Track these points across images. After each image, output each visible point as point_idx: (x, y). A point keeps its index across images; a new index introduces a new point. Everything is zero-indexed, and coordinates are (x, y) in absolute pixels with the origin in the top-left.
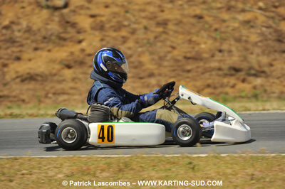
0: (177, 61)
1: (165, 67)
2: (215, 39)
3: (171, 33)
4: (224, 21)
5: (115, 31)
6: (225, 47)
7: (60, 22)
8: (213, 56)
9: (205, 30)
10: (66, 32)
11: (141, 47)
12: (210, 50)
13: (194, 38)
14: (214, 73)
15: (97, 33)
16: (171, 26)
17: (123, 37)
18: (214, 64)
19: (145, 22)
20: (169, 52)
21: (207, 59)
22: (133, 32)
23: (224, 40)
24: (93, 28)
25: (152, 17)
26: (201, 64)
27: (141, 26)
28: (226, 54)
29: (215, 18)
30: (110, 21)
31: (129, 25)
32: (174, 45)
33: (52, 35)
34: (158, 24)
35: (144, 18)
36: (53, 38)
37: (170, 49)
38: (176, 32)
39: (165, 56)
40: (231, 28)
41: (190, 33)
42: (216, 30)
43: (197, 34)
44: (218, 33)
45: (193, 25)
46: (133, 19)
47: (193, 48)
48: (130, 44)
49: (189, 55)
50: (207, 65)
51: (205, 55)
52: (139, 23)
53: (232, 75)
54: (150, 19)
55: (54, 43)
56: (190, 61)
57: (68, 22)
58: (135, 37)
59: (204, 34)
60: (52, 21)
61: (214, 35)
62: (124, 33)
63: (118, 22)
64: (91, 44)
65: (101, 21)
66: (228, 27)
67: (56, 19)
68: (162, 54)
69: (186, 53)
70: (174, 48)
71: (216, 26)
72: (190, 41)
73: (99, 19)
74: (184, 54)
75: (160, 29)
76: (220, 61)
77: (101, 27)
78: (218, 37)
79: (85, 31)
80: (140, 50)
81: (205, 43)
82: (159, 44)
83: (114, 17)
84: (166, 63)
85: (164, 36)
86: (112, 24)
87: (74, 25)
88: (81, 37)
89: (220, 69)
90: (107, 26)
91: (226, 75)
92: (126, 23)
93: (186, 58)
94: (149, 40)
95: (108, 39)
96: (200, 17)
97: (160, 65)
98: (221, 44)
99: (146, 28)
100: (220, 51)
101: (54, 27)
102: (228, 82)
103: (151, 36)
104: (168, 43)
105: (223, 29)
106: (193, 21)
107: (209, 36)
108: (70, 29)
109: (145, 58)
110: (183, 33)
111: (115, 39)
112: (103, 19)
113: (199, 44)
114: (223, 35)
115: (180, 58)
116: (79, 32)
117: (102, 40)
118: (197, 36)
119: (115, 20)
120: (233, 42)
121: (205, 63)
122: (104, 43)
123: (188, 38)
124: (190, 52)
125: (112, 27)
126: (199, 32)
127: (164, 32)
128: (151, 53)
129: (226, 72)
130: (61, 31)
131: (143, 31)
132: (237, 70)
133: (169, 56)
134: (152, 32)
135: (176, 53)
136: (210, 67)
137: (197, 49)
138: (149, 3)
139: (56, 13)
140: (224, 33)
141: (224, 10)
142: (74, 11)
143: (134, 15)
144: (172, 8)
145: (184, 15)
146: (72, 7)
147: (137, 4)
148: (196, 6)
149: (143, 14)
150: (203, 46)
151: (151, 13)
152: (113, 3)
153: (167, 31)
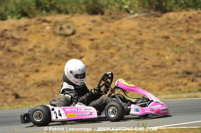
0: (147, 68)
1: (139, 73)
2: (176, 52)
3: (145, 49)
4: (184, 40)
5: (106, 49)
6: (183, 57)
7: (68, 44)
8: (173, 64)
9: (170, 46)
10: (72, 51)
11: (123, 59)
12: (172, 60)
13: (162, 52)
14: (172, 76)
15: (93, 51)
16: (146, 45)
17: (111, 53)
18: (173, 70)
19: (128, 43)
20: (143, 63)
21: (169, 66)
22: (119, 49)
23: (182, 52)
24: (91, 48)
25: (133, 39)
26: (165, 70)
27: (125, 45)
28: (182, 62)
29: (177, 38)
30: (103, 43)
31: (116, 45)
32: (147, 57)
33: (62, 54)
34: (137, 43)
35: (128, 39)
36: (63, 56)
37: (143, 60)
38: (149, 48)
39: (140, 65)
40: (188, 44)
41: (158, 49)
42: (177, 46)
43: (164, 49)
44: (179, 48)
45: (162, 43)
46: (119, 41)
47: (160, 59)
48: (116, 58)
49: (156, 64)
50: (169, 71)
51: (168, 64)
52: (124, 43)
53: (185, 77)
54: (132, 40)
55: (63, 59)
56: (157, 68)
57: (73, 45)
58: (120, 53)
59: (168, 49)
60: (63, 44)
61: (175, 49)
62: (112, 50)
63: (109, 43)
64: (88, 59)
65: (97, 43)
66: (185, 44)
67: (66, 43)
68: (137, 64)
69: (155, 62)
70: (146, 60)
71: (177, 43)
72: (158, 54)
73: (95, 41)
74: (152, 64)
75: (138, 47)
76: (178, 67)
77: (97, 47)
78: (178, 51)
79: (85, 51)
80: (122, 62)
81: (169, 55)
82: (136, 57)
83: (106, 40)
84: (140, 70)
85: (140, 52)
86: (105, 44)
87: (77, 46)
88: (82, 54)
89: (177, 73)
90: (101, 46)
91: (180, 77)
92: (114, 44)
93: (154, 66)
94: (129, 54)
95: (100, 55)
96: (167, 38)
97: (135, 72)
98: (180, 55)
99: (128, 47)
100: (179, 60)
101: (64, 48)
102: (182, 82)
103: (131, 52)
104: (143, 56)
105: (182, 45)
106: (162, 40)
107: (172, 50)
108: (75, 49)
109: (126, 68)
110: (153, 49)
111: (106, 55)
112: (99, 41)
113: (164, 56)
114: (182, 50)
115: (150, 66)
116: (81, 51)
117: (96, 56)
118: (164, 50)
119: (107, 42)
120: (188, 54)
121: (167, 69)
122: (98, 58)
123: (157, 52)
124: (158, 62)
125: (105, 46)
126: (165, 48)
127: (141, 49)
128: (130, 64)
129: (181, 75)
130: (68, 50)
131: (126, 48)
132: (188, 73)
133: (143, 65)
134: (132, 49)
135: (147, 63)
136: (170, 72)
137: (162, 59)
138: (132, 29)
139: (67, 39)
140: (183, 47)
141: (184, 32)
142: (79, 37)
143: (120, 38)
144: (148, 32)
145: (155, 37)
146: (77, 34)
147: (123, 30)
148: (165, 30)
149: (127, 37)
150: (167, 57)
151: (133, 36)
152: (107, 30)
153: (142, 48)
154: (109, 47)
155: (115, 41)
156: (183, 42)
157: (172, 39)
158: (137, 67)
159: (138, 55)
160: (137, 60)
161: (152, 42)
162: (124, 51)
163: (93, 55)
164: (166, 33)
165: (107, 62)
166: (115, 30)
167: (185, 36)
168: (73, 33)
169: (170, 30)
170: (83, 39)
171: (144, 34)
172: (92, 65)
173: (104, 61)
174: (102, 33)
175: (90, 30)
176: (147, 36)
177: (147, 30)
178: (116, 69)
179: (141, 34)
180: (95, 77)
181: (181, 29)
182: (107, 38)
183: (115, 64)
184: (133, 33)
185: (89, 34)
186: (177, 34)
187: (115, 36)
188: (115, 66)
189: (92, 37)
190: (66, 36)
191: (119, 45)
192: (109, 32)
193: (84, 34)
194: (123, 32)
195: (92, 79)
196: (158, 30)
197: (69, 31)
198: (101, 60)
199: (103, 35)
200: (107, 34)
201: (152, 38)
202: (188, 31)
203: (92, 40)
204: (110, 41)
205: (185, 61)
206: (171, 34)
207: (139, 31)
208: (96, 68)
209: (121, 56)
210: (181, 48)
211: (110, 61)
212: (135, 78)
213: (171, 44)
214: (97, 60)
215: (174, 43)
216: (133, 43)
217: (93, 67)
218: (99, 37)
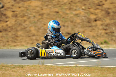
154: (23, 16)
155: (27, 13)
156: (67, 15)
157: (61, 13)
158: (39, 29)
159: (40, 22)
160: (39, 25)
161: (49, 14)
162: (32, 19)
163: (14, 21)
164: (57, 10)
165: (22, 25)
167: (68, 12)
169: (59, 8)
170: (8, 11)
171: (44, 10)
172: (12, 26)
173: (20, 24)
174: (20, 8)
176: (46, 11)
177: (46, 7)
178: (27, 29)
179: (42, 10)
180: (14, 33)
181: (66, 7)
182: (22, 11)
183: (26, 26)
184: (38, 9)
185: (12, 8)
186: (64, 10)
187: (27, 10)
188: (26, 28)
189: (13, 10)
191: (30, 16)
192: (24, 7)
193: (9, 8)
194: (32, 8)
195: (12, 35)
196: (52, 8)
199: (20, 9)
200: (23, 9)
201: (48, 12)
202: (70, 9)
203: (13, 11)
204: (24, 13)
205: (68, 26)
206: (60, 10)
207: (41, 8)
208: (15, 28)
209: (30, 22)
210: (66, 19)
211: (24, 24)
212: (37, 35)
213: (60, 16)
214: (16, 24)
215: (61, 16)
216: (37, 14)
217: (14, 27)
218: (18, 10)
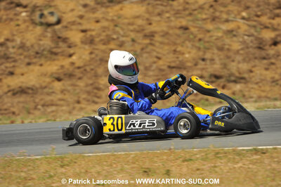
0: (161, 70)
1: (150, 76)
2: (199, 49)
3: (157, 44)
4: (208, 31)
5: (104, 44)
6: (208, 56)
7: (52, 37)
8: (196, 65)
9: (190, 41)
10: (57, 47)
12: (194, 59)
13: (179, 49)
15: (87, 47)
16: (158, 38)
18: (196, 73)
19: (133, 35)
20: (155, 62)
21: (191, 67)
22: (122, 45)
23: (207, 49)
24: (82, 42)
25: (140, 30)
26: (185, 72)
27: (129, 39)
29: (200, 28)
30: (99, 35)
31: (117, 39)
32: (159, 55)
33: (43, 50)
34: (146, 36)
36: (46, 53)
37: (155, 59)
38: (161, 43)
39: (151, 66)
40: (214, 38)
41: (175, 44)
42: (200, 40)
43: (182, 44)
44: (202, 42)
45: (179, 36)
46: (121, 32)
47: (178, 58)
49: (173, 65)
50: (190, 74)
51: (189, 64)
52: (127, 36)
53: (213, 82)
54: (138, 32)
55: (46, 57)
56: (174, 70)
57: (59, 38)
58: (123, 49)
59: (189, 44)
60: (45, 37)
61: (197, 44)
62: (112, 46)
63: (107, 36)
64: (80, 58)
65: (91, 36)
66: (211, 36)
67: (49, 35)
68: (147, 65)
69: (170, 62)
70: (159, 58)
71: (200, 36)
72: (175, 51)
73: (89, 33)
74: (168, 64)
75: (147, 41)
76: (203, 69)
77: (91, 41)
78: (202, 46)
79: (76, 46)
81: (189, 53)
82: (145, 55)
83: (104, 31)
84: (151, 73)
85: (150, 47)
86: (102, 38)
87: (65, 40)
88: (71, 51)
89: (202, 77)
90: (97, 40)
92: (115, 37)
93: (170, 67)
94: (135, 51)
95: (96, 52)
96: (186, 28)
97: (145, 75)
98: (205, 52)
99: (133, 40)
100: (203, 60)
101: (47, 43)
103: (138, 48)
104: (155, 54)
105: (207, 39)
106: (179, 32)
107: (193, 46)
108: (61, 44)
110: (168, 44)
111: (104, 51)
112: (94, 33)
113: (183, 54)
114: (207, 45)
115: (165, 67)
116: (70, 47)
117: (91, 53)
118: (182, 46)
119: (104, 34)
120: (216, 51)
121: (188, 72)
122: (93, 56)
123: (173, 48)
124: (174, 62)
125: (102, 40)
126: (184, 42)
127: (151, 44)
130: (53, 46)
131: (131, 43)
132: (217, 77)
133: (154, 66)
134: (139, 44)
135: (161, 62)
137: (181, 58)
138: (138, 17)
139: (49, 30)
140: (208, 42)
141: (209, 21)
142: (66, 27)
143: (122, 29)
144: (159, 21)
145: (170, 27)
146: (64, 23)
147: (126, 18)
148: (183, 17)
149: (131, 28)
150: (187, 56)
151: (139, 26)
152: (103, 18)
153: (153, 42)
166: (115, 18)
168: (59, 22)
175: (81, 17)
190: (49, 25)
197: (53, 19)
198: (98, 58)
